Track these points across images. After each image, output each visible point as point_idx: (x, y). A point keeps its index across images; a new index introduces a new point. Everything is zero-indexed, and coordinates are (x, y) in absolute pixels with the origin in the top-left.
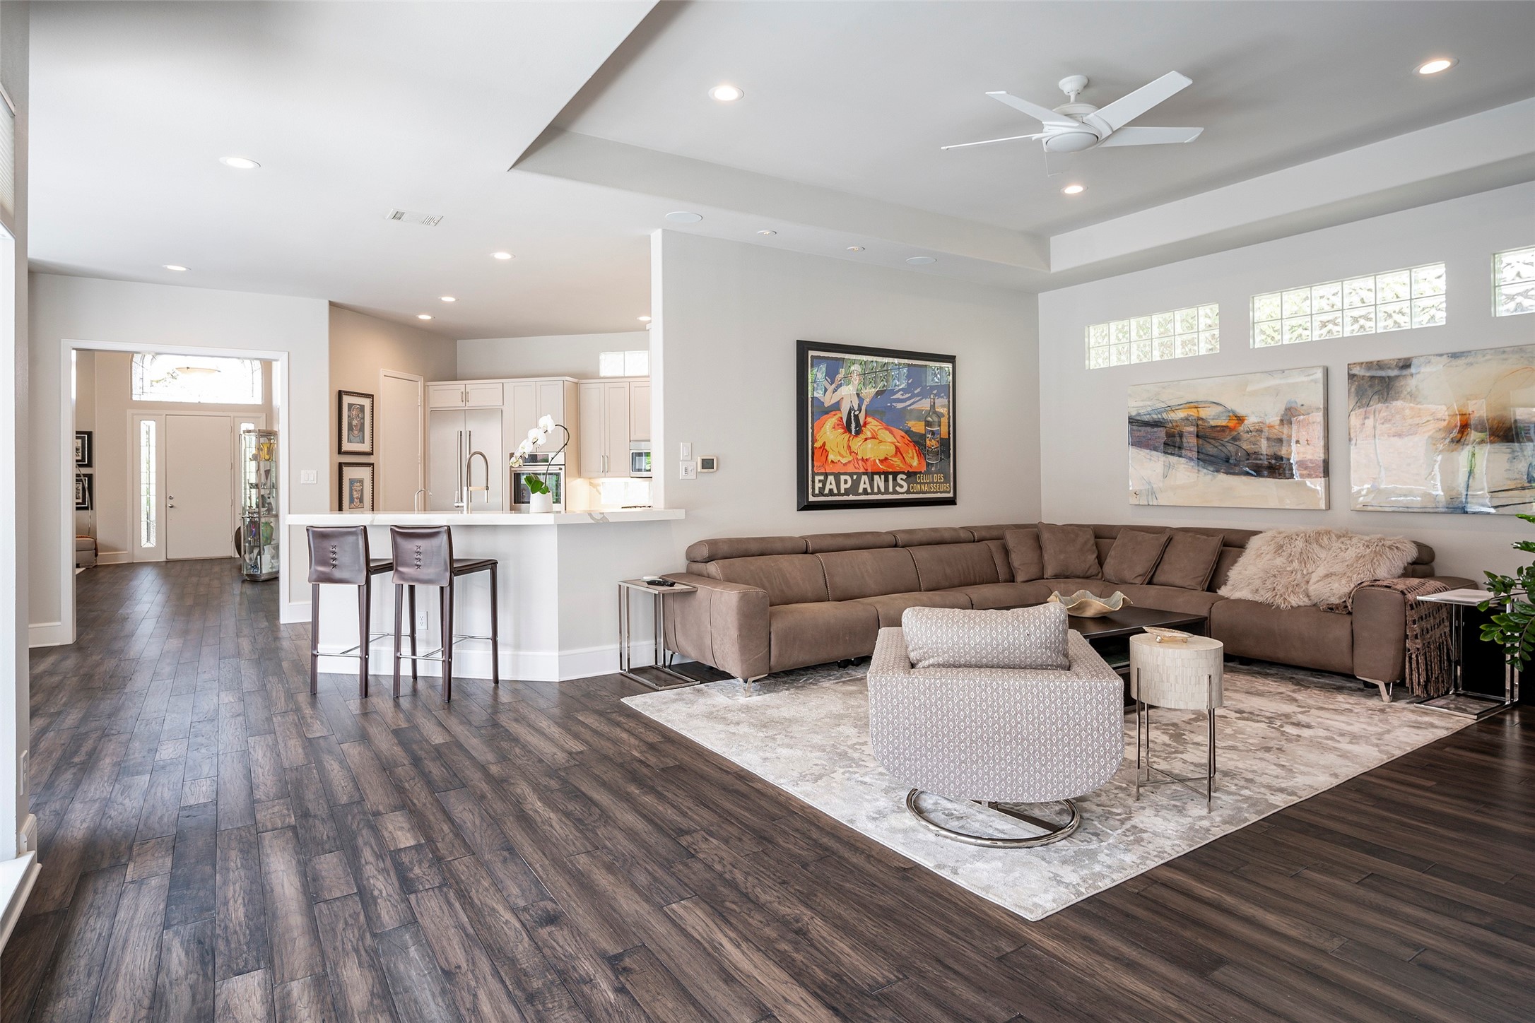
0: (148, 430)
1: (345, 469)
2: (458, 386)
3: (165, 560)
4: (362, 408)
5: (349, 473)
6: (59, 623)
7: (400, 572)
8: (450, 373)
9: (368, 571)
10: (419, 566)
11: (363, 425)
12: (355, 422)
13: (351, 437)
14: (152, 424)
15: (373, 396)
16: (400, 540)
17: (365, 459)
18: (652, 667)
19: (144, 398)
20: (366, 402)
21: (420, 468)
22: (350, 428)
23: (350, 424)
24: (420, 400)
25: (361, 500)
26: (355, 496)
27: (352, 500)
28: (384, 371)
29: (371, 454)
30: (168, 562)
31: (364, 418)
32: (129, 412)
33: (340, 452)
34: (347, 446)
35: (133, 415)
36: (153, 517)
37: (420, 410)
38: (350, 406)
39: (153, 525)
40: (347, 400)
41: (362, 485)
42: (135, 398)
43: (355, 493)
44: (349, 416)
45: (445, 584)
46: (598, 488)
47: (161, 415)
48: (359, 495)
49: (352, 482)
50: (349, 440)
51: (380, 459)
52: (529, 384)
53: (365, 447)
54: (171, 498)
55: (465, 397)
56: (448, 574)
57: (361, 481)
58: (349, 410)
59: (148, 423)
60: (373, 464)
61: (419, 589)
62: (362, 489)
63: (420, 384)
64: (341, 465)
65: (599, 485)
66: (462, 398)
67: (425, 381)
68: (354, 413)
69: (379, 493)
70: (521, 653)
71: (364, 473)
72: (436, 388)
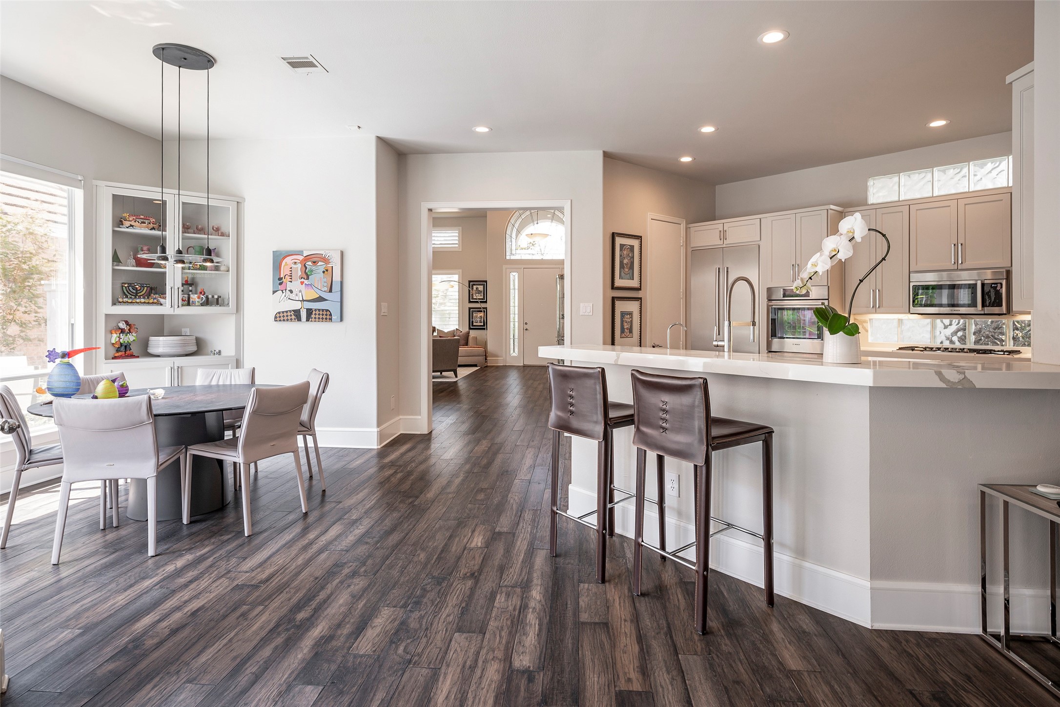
0: (514, 278)
1: (617, 303)
2: (718, 225)
3: (522, 365)
4: (632, 248)
5: (621, 306)
6: (420, 417)
7: (643, 433)
8: (710, 215)
9: (606, 424)
10: (665, 429)
11: (632, 263)
12: (625, 261)
13: (623, 274)
14: (516, 274)
15: (641, 237)
16: (643, 391)
17: (634, 294)
18: (1044, 639)
19: (513, 257)
20: (635, 243)
21: (682, 302)
22: (622, 266)
23: (621, 263)
24: (682, 241)
25: (631, 331)
26: (625, 327)
27: (622, 330)
28: (650, 215)
29: (639, 289)
30: (524, 366)
31: (633, 257)
32: (504, 267)
33: (613, 287)
34: (619, 283)
35: (506, 268)
36: (516, 336)
37: (683, 251)
38: (622, 246)
39: (516, 341)
40: (619, 241)
41: (632, 318)
42: (508, 258)
43: (626, 324)
44: (621, 256)
45: (701, 462)
46: (865, 324)
47: (521, 268)
48: (628, 326)
49: (623, 314)
50: (621, 277)
51: (648, 293)
52: (788, 216)
53: (634, 283)
54: (526, 324)
55: (723, 235)
56: (704, 447)
57: (631, 314)
58: (621, 250)
59: (514, 274)
60: (641, 299)
61: (668, 460)
62: (632, 321)
63: (683, 226)
64: (613, 299)
65: (865, 322)
66: (720, 236)
67: (687, 223)
68: (625, 252)
69: (646, 324)
70: (807, 565)
71: (633, 307)
72: (697, 229)
